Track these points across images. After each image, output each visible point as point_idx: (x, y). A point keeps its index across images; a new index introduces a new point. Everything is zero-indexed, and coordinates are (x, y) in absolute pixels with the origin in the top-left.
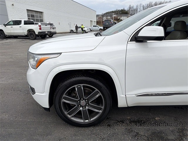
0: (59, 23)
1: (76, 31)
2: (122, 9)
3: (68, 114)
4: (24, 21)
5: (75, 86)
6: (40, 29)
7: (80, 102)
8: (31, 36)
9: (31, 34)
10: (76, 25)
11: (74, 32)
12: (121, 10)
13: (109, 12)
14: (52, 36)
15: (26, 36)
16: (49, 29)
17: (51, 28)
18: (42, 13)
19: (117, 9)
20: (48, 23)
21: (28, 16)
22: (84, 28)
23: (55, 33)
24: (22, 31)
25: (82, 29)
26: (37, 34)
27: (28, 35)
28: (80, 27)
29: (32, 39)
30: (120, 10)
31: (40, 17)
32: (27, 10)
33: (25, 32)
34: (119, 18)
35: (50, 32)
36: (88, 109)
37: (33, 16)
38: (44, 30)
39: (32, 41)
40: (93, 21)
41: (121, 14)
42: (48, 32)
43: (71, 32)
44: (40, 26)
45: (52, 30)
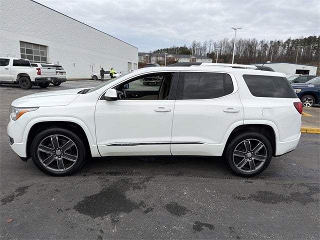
0: (74, 64)
1: (102, 77)
2: (183, 46)
3: (44, 163)
4: (14, 61)
5: (51, 136)
6: (39, 73)
7: (56, 152)
8: (24, 84)
9: (23, 81)
10: (102, 68)
11: (99, 78)
12: (181, 47)
13: (161, 50)
14: (59, 84)
15: (15, 83)
16: (53, 74)
17: (57, 72)
18: (45, 47)
19: (174, 47)
20: (53, 64)
21: (22, 51)
22: (115, 73)
23: (64, 80)
24: (9, 76)
25: (111, 75)
26: (34, 80)
27: (18, 82)
28: (108, 73)
29: (24, 87)
30: (179, 47)
31: (42, 53)
32: (20, 42)
33: (14, 78)
34: (176, 60)
35: (56, 79)
36: (63, 159)
37: (29, 51)
38: (45, 75)
39: (24, 91)
40: (133, 64)
41: (180, 54)
42: (52, 78)
43: (93, 79)
44: (39, 69)
45: (59, 76)
